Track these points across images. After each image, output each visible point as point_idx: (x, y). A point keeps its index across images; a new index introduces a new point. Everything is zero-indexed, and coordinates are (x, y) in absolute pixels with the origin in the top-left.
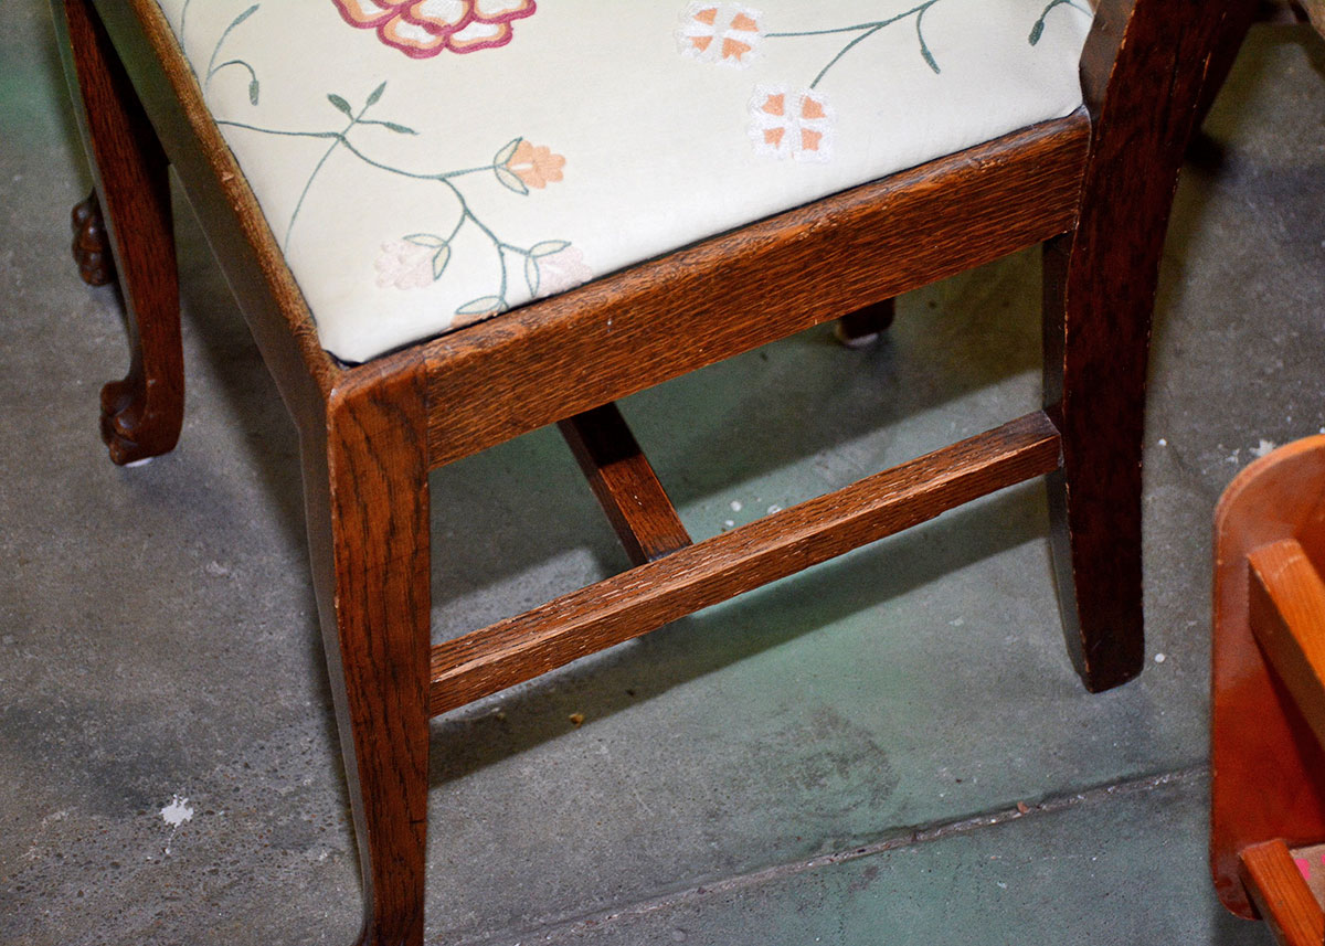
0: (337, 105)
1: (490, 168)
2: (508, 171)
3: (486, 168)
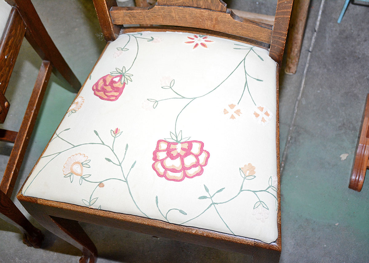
0: (203, 198)
1: (244, 179)
2: (247, 176)
3: (244, 180)
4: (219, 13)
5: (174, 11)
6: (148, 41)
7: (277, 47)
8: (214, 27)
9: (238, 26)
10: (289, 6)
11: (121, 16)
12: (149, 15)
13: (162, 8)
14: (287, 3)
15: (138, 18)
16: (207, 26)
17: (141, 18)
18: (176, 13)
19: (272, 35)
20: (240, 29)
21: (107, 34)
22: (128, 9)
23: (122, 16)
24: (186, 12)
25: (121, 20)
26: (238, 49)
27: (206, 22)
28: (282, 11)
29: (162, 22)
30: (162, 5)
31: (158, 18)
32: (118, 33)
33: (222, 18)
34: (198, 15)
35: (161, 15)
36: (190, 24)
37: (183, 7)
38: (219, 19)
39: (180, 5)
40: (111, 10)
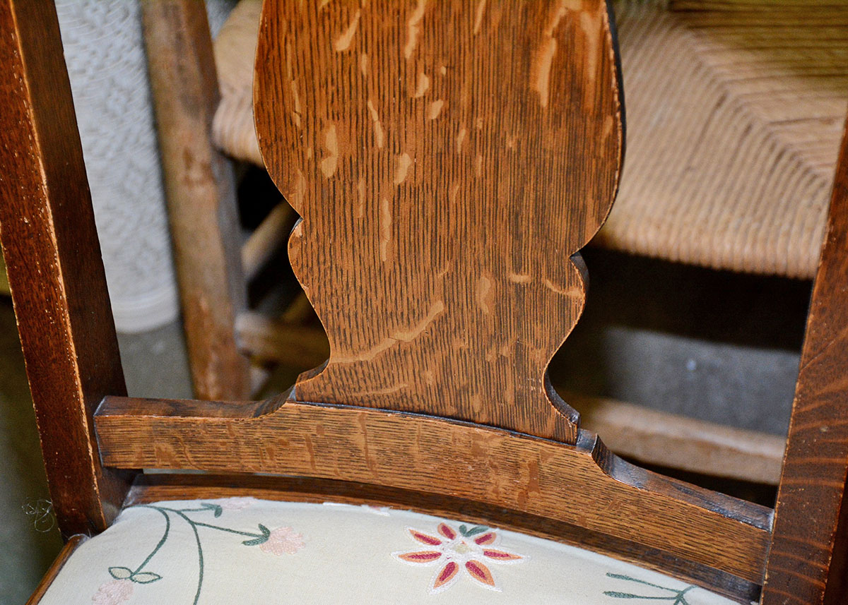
4: (544, 446)
5: (363, 426)
6: (244, 543)
7: (791, 600)
8: (524, 496)
9: (625, 501)
10: (838, 444)
11: (139, 434)
12: (258, 435)
13: (312, 412)
14: (830, 433)
15: (210, 445)
16: (495, 491)
17: (222, 449)
18: (370, 433)
19: (769, 550)
20: (633, 513)
21: (69, 508)
22: (171, 409)
23: (146, 435)
24: (412, 432)
25: (139, 450)
26: (624, 596)
27: (493, 476)
28: (807, 460)
29: (309, 467)
30: (312, 402)
31: (295, 450)
32: (120, 503)
33: (558, 465)
34: (459, 447)
35: (308, 440)
36: (425, 481)
37: (399, 413)
38: (545, 470)
39: (387, 404)
40: (101, 413)
